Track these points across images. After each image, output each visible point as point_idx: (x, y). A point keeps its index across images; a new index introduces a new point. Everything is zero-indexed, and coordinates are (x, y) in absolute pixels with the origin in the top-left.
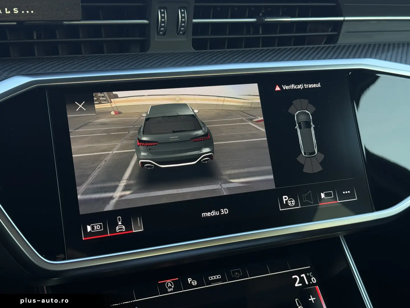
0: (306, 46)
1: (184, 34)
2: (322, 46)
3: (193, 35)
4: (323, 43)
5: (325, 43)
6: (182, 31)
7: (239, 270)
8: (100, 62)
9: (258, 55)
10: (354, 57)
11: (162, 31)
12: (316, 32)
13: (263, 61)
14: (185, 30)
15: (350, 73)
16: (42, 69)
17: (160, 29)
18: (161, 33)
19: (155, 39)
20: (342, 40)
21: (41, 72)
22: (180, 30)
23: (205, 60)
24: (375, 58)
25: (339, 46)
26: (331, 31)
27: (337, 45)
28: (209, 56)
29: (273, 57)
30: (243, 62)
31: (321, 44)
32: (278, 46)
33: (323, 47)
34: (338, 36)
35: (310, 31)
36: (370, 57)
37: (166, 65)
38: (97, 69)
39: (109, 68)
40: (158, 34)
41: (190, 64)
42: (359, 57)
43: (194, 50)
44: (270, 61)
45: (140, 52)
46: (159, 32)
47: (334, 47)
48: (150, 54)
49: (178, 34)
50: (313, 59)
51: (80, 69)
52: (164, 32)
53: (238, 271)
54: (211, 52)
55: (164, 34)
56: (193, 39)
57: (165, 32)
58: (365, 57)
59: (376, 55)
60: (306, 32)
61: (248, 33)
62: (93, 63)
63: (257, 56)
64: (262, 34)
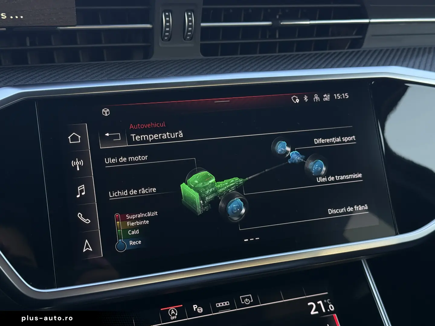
0: (327, 52)
1: (191, 39)
2: (345, 51)
3: (202, 39)
4: (347, 48)
5: (349, 48)
6: (189, 35)
7: (250, 296)
8: (97, 71)
9: (272, 63)
10: (378, 65)
11: (167, 36)
12: (339, 35)
13: (276, 70)
14: (192, 35)
15: (373, 83)
16: (32, 79)
17: (165, 34)
18: (166, 38)
19: (159, 45)
20: (368, 45)
21: (30, 82)
22: (187, 35)
23: (213, 68)
24: (402, 66)
25: (364, 51)
26: (356, 35)
27: (362, 50)
28: (219, 63)
29: (288, 65)
30: (255, 71)
31: (344, 49)
32: (297, 51)
33: (347, 52)
34: (363, 39)
35: (333, 36)
36: (396, 65)
37: (169, 74)
38: (92, 79)
39: (106, 78)
40: (163, 40)
41: (196, 73)
42: (384, 65)
43: (202, 56)
44: (284, 69)
45: (143, 59)
46: (164, 37)
47: (358, 52)
48: (153, 62)
49: (185, 40)
50: (339, 66)
51: (73, 80)
52: (169, 37)
53: (249, 298)
54: (221, 59)
55: (169, 40)
56: (201, 45)
57: (171, 37)
58: (390, 65)
59: (403, 62)
60: (327, 36)
61: (264, 37)
62: (89, 72)
63: (270, 64)
64: (279, 38)
